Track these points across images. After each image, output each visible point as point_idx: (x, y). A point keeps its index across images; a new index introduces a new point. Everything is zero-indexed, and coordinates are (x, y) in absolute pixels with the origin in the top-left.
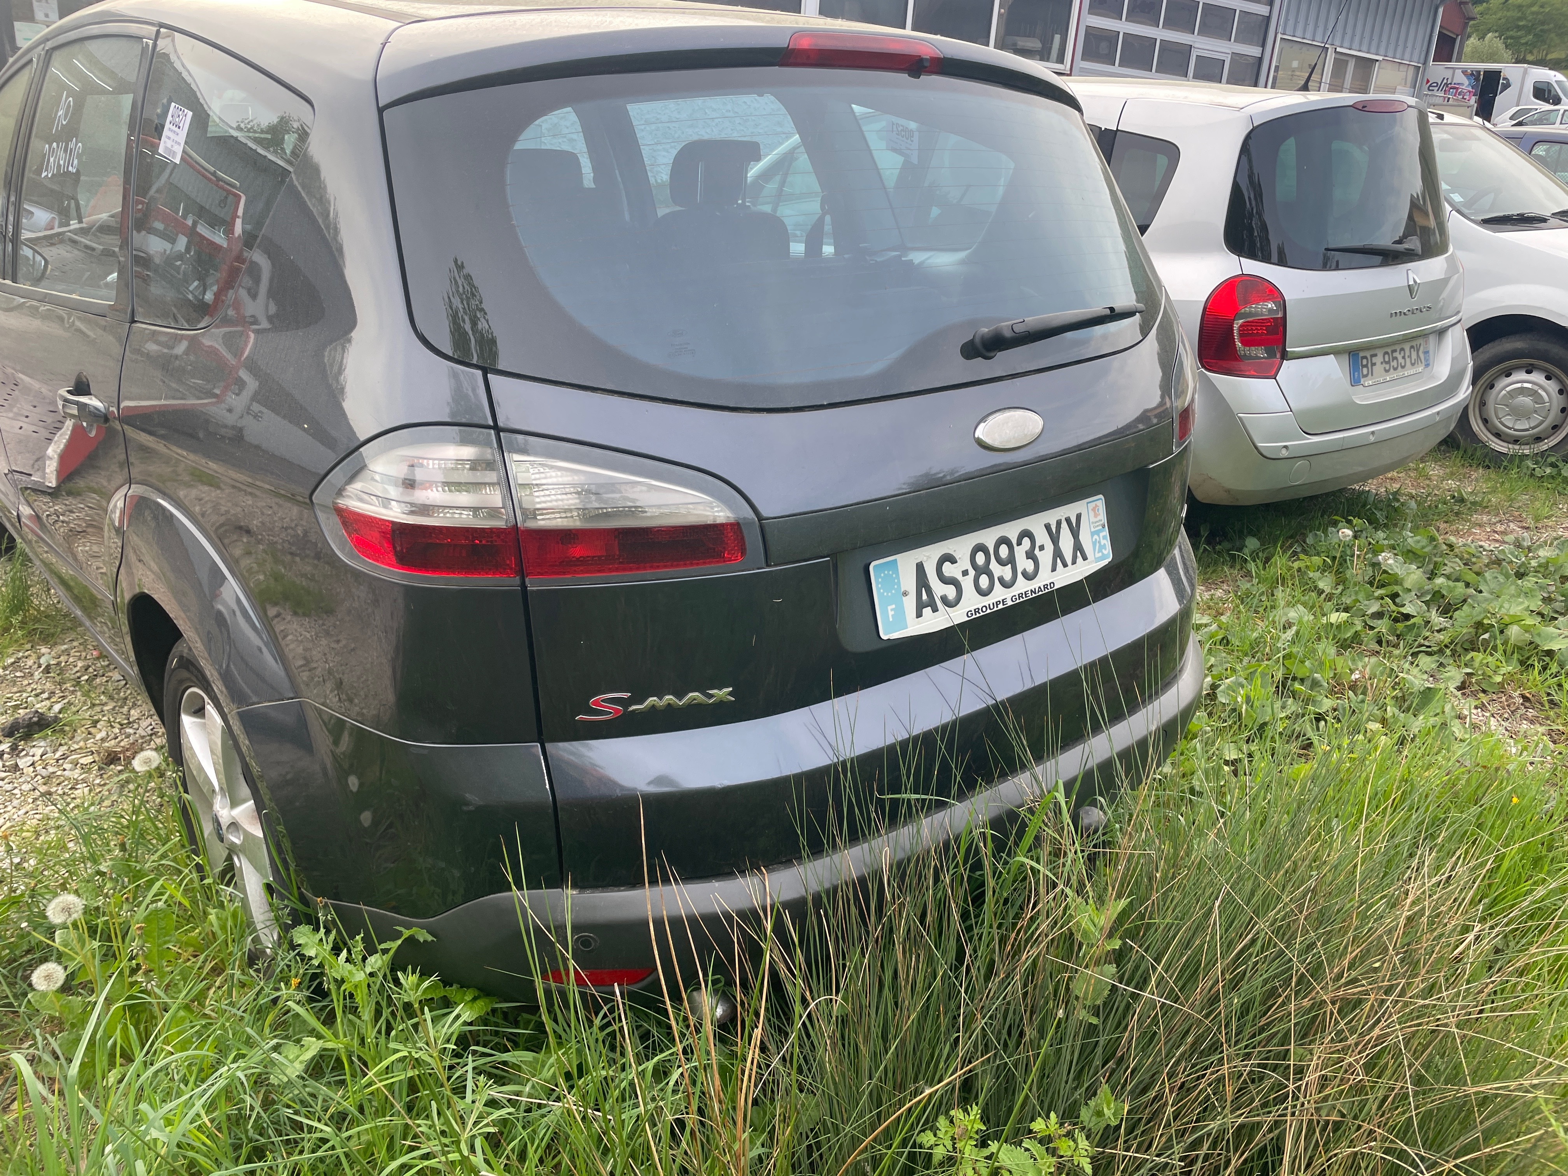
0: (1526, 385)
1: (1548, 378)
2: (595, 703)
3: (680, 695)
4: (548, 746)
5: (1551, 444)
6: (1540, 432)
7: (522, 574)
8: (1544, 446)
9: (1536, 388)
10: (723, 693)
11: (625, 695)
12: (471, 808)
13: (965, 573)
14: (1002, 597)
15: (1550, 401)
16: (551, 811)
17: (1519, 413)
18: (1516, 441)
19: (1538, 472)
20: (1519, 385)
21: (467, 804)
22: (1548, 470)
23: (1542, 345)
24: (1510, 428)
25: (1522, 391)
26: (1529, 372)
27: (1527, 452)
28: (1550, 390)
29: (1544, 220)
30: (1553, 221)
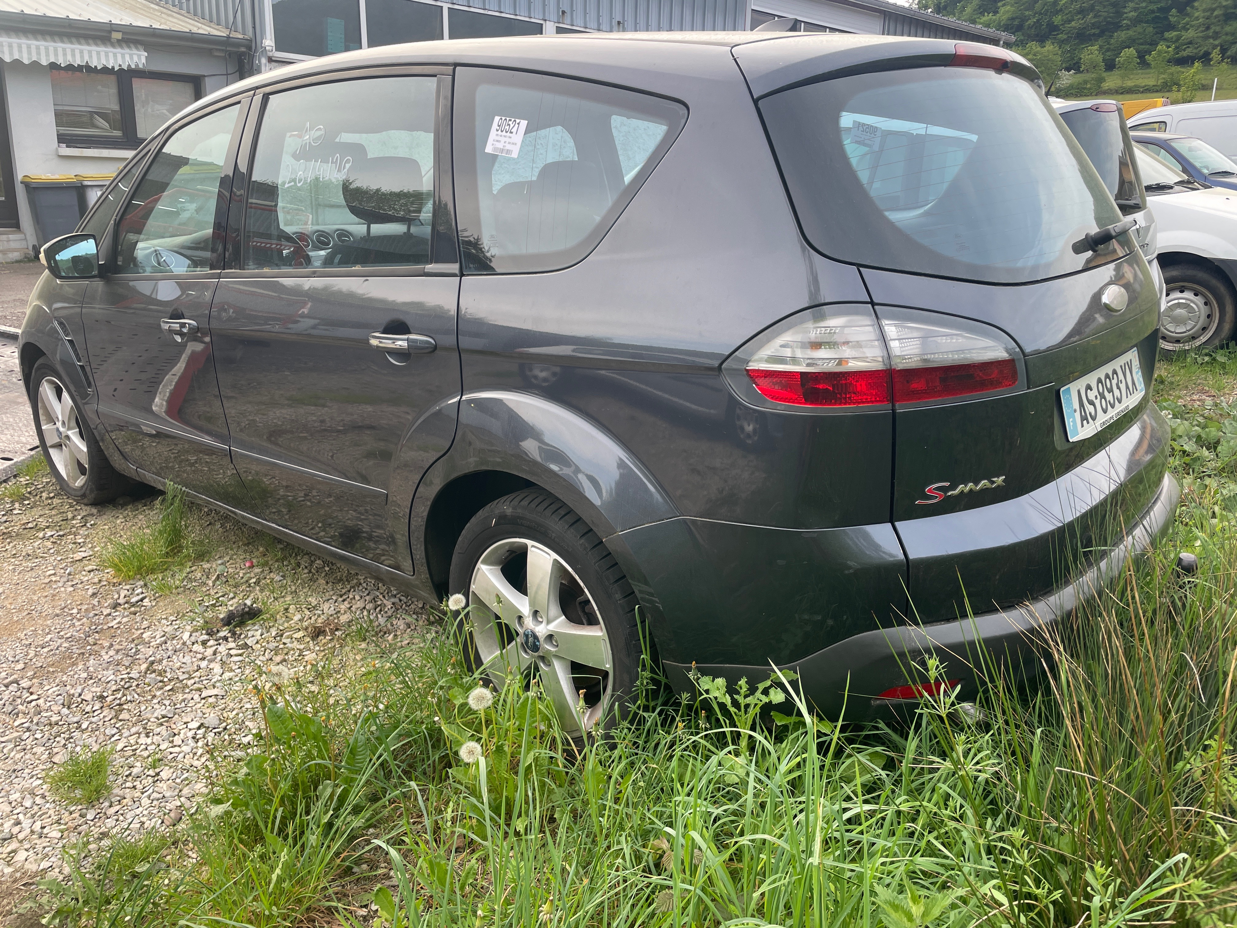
0: (1181, 301)
1: (1196, 295)
2: (929, 491)
3: (976, 483)
4: (897, 524)
5: (1204, 340)
6: (1195, 333)
7: (893, 401)
8: (1198, 343)
9: (1188, 302)
10: (1000, 480)
11: (947, 484)
12: (851, 571)
13: (1096, 397)
14: (1113, 414)
15: (1199, 311)
16: (905, 568)
17: (1178, 321)
18: (1178, 341)
19: (1199, 360)
20: (1176, 301)
21: (850, 568)
22: (1207, 359)
23: (1190, 272)
24: (1172, 332)
25: (1179, 305)
26: (1182, 292)
27: (1187, 348)
28: (1199, 303)
29: (1171, 188)
30: (1176, 188)
